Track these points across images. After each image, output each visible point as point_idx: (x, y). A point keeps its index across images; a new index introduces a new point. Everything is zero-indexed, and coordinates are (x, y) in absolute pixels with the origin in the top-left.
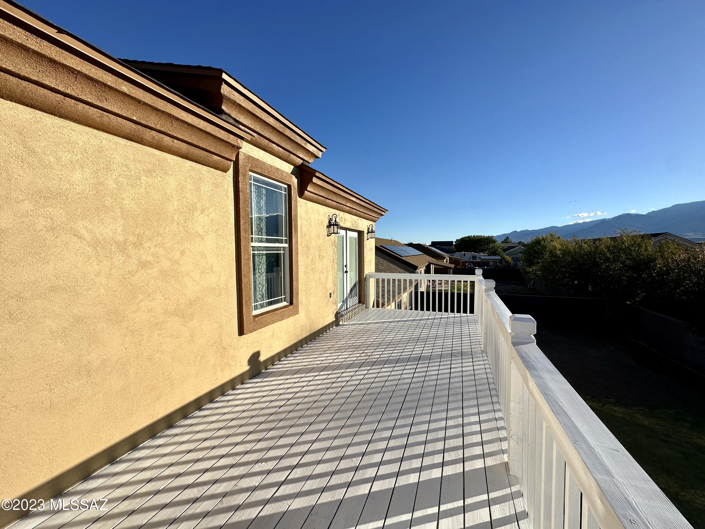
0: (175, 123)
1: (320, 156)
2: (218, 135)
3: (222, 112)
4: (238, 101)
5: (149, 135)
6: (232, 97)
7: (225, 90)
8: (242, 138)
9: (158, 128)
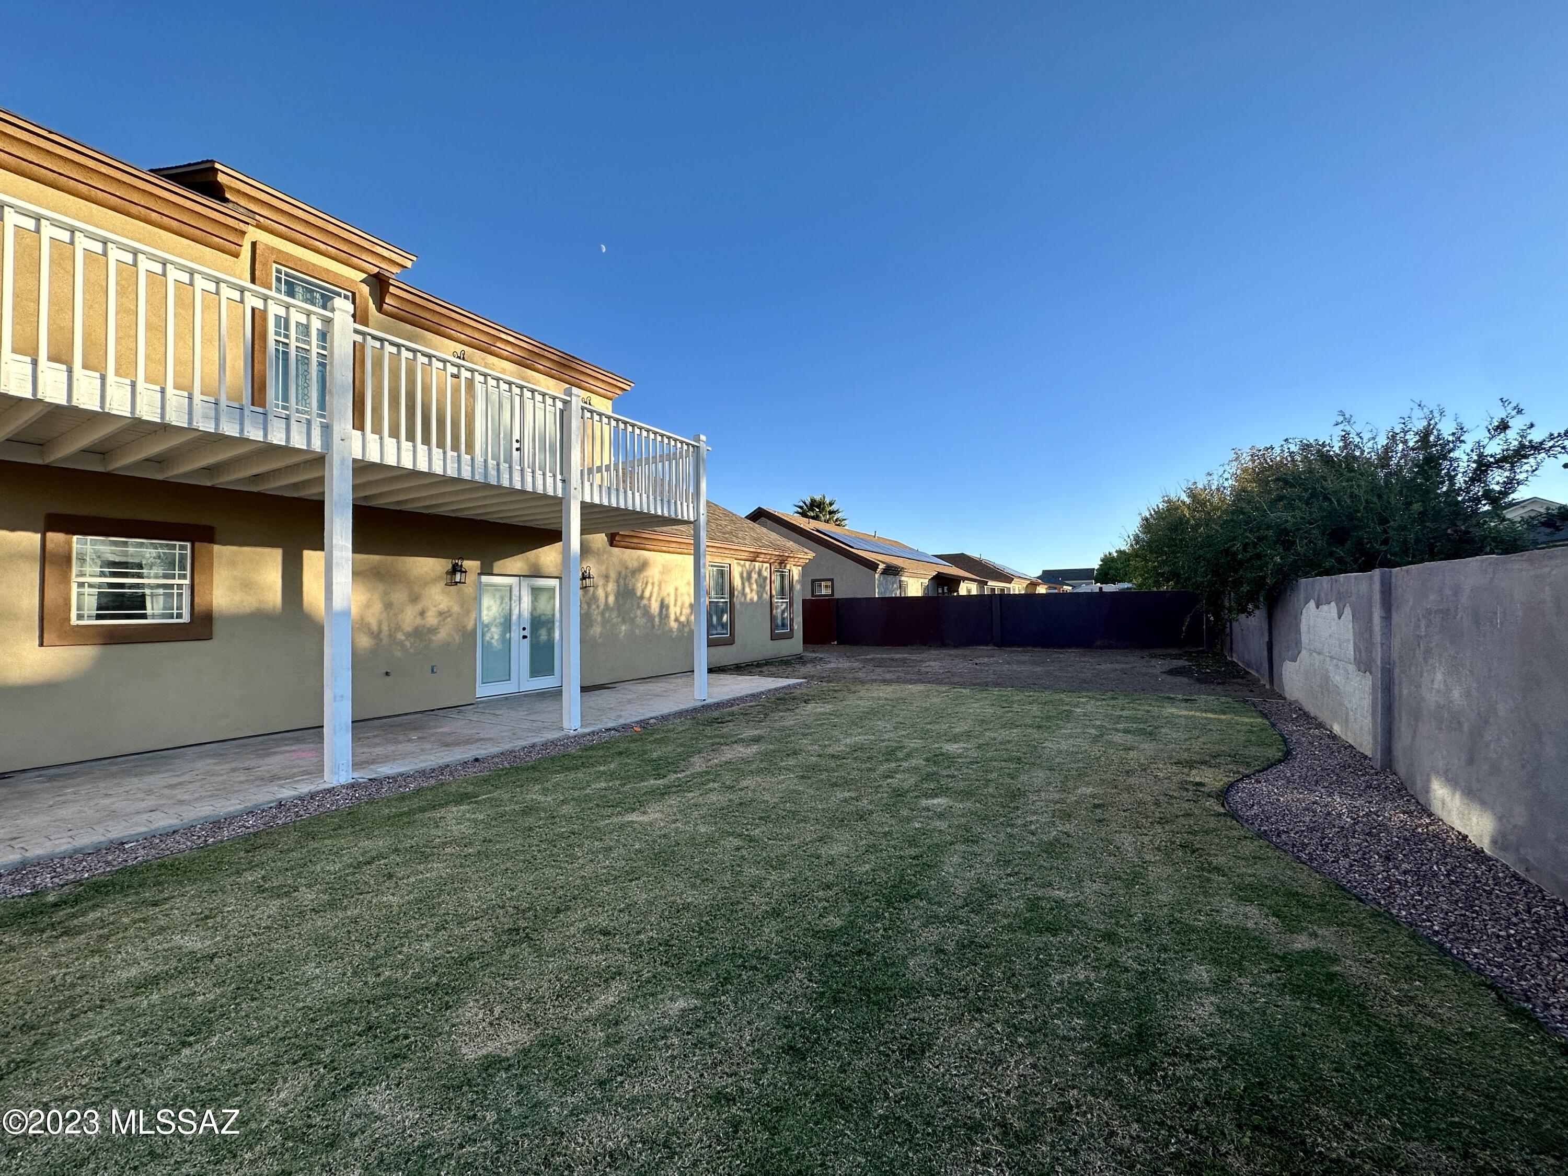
0: (159, 201)
1: (410, 266)
2: (210, 216)
3: (226, 200)
4: (242, 190)
5: (134, 209)
6: (233, 185)
7: (221, 178)
8: (248, 224)
9: (142, 203)
